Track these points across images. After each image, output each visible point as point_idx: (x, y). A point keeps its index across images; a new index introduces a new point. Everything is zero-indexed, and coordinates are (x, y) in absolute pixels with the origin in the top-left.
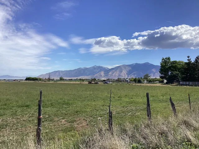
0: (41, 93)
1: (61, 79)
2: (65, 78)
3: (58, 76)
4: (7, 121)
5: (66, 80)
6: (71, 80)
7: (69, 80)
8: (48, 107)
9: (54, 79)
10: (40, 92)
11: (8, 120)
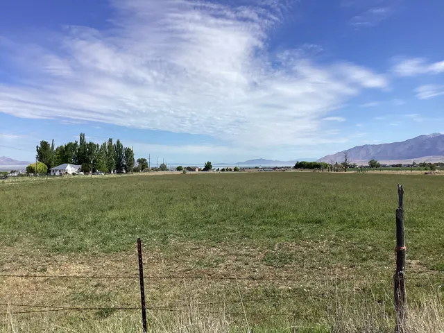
0: (401, 192)
1: (373, 165)
2: (382, 163)
3: (363, 158)
4: (289, 250)
5: (384, 166)
6: (397, 166)
7: (393, 166)
8: (364, 228)
9: (355, 166)
10: (399, 190)
11: (290, 248)
